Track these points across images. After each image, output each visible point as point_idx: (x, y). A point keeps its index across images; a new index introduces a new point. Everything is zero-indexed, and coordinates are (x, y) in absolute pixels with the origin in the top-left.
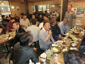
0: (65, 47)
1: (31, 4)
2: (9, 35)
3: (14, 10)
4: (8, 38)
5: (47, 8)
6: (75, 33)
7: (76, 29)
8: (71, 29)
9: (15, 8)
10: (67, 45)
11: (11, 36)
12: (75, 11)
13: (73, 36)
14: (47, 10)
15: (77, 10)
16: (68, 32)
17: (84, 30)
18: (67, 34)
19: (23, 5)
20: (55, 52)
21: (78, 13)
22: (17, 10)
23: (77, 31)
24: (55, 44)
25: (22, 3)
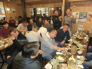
0: (71, 55)
1: (29, 6)
2: (4, 42)
3: (9, 12)
4: (3, 46)
5: (45, 11)
6: (79, 38)
7: (80, 35)
8: (73, 35)
9: (11, 10)
10: (72, 53)
11: (7, 43)
12: (77, 15)
13: (77, 42)
14: (46, 13)
15: (80, 14)
16: (71, 38)
17: (87, 36)
18: (71, 40)
19: (20, 7)
20: (60, 62)
21: (81, 17)
22: (13, 12)
23: (80, 36)
24: (60, 52)
25: (19, 5)
